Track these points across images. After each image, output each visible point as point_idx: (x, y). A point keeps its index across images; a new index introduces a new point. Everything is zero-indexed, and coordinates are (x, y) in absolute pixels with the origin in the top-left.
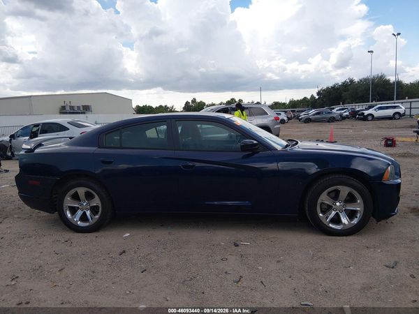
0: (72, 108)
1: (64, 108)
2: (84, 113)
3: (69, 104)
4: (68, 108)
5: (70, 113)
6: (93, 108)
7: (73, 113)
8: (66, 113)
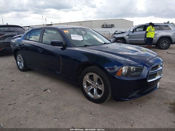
0: (106, 25)
1: (103, 25)
2: (111, 28)
3: (106, 24)
4: (105, 26)
5: (105, 28)
6: (115, 26)
7: (107, 28)
8: (104, 28)
